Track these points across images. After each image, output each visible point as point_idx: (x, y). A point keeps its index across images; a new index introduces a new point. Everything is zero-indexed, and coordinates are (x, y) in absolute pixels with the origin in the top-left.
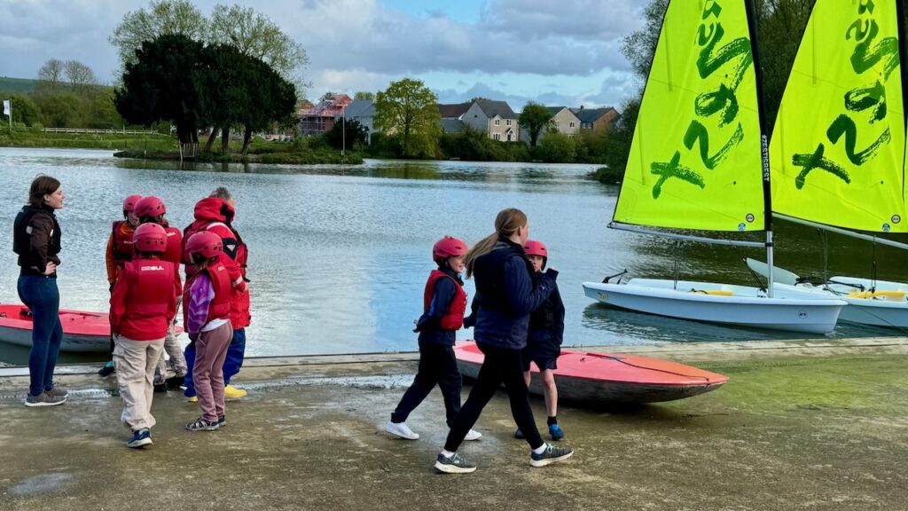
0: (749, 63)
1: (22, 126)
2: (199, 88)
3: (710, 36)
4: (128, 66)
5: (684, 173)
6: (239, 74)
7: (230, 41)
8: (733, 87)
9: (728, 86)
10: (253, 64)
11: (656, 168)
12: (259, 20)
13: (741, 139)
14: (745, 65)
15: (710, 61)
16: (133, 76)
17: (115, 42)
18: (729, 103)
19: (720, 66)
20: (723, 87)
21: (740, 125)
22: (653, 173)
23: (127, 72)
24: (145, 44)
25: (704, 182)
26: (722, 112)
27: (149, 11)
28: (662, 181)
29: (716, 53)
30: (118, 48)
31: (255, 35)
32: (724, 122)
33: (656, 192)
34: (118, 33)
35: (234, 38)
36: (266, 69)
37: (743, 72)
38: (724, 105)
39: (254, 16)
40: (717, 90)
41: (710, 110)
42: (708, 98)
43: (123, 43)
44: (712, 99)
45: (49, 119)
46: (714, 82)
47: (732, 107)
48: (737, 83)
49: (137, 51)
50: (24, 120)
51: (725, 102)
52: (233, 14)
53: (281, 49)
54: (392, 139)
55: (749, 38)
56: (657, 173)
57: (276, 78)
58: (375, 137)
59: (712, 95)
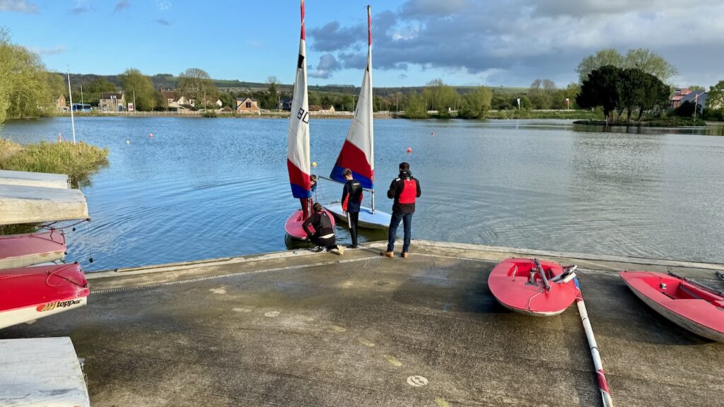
1: (524, 109)
2: (619, 91)
4: (584, 82)
6: (641, 83)
7: (635, 67)
10: (648, 77)
12: (651, 55)
16: (586, 86)
17: (577, 72)
23: (582, 84)
24: (593, 72)
27: (595, 56)
30: (579, 74)
31: (649, 63)
34: (579, 67)
35: (636, 65)
36: (655, 80)
39: (649, 53)
43: (581, 72)
45: (535, 106)
49: (589, 75)
50: (524, 107)
52: (638, 53)
53: (662, 69)
54: (716, 111)
57: (660, 83)
58: (705, 111)
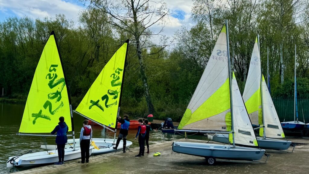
0: (65, 85)
3: (53, 76)
5: (43, 116)
8: (60, 91)
9: (59, 91)
11: (33, 115)
13: (63, 106)
14: (64, 85)
15: (53, 84)
18: (59, 96)
19: (57, 85)
20: (57, 91)
21: (62, 102)
22: (33, 117)
25: (50, 118)
26: (57, 98)
28: (36, 119)
29: (55, 82)
32: (57, 101)
33: (34, 122)
37: (63, 87)
38: (58, 96)
40: (56, 92)
41: (53, 98)
42: (53, 94)
44: (54, 95)
46: (55, 90)
47: (59, 97)
48: (62, 90)
51: (58, 95)
55: (64, 78)
56: (34, 116)
59: (54, 93)
